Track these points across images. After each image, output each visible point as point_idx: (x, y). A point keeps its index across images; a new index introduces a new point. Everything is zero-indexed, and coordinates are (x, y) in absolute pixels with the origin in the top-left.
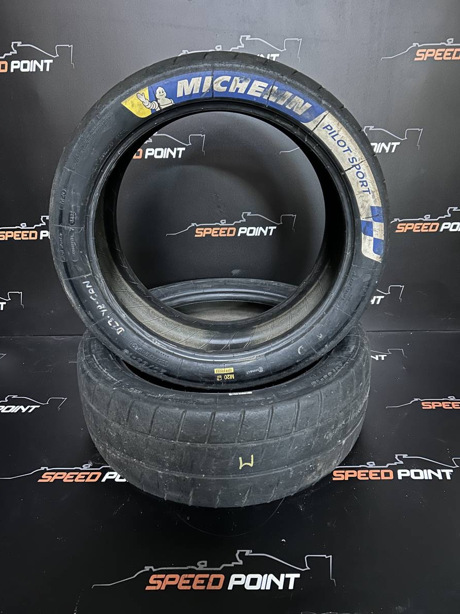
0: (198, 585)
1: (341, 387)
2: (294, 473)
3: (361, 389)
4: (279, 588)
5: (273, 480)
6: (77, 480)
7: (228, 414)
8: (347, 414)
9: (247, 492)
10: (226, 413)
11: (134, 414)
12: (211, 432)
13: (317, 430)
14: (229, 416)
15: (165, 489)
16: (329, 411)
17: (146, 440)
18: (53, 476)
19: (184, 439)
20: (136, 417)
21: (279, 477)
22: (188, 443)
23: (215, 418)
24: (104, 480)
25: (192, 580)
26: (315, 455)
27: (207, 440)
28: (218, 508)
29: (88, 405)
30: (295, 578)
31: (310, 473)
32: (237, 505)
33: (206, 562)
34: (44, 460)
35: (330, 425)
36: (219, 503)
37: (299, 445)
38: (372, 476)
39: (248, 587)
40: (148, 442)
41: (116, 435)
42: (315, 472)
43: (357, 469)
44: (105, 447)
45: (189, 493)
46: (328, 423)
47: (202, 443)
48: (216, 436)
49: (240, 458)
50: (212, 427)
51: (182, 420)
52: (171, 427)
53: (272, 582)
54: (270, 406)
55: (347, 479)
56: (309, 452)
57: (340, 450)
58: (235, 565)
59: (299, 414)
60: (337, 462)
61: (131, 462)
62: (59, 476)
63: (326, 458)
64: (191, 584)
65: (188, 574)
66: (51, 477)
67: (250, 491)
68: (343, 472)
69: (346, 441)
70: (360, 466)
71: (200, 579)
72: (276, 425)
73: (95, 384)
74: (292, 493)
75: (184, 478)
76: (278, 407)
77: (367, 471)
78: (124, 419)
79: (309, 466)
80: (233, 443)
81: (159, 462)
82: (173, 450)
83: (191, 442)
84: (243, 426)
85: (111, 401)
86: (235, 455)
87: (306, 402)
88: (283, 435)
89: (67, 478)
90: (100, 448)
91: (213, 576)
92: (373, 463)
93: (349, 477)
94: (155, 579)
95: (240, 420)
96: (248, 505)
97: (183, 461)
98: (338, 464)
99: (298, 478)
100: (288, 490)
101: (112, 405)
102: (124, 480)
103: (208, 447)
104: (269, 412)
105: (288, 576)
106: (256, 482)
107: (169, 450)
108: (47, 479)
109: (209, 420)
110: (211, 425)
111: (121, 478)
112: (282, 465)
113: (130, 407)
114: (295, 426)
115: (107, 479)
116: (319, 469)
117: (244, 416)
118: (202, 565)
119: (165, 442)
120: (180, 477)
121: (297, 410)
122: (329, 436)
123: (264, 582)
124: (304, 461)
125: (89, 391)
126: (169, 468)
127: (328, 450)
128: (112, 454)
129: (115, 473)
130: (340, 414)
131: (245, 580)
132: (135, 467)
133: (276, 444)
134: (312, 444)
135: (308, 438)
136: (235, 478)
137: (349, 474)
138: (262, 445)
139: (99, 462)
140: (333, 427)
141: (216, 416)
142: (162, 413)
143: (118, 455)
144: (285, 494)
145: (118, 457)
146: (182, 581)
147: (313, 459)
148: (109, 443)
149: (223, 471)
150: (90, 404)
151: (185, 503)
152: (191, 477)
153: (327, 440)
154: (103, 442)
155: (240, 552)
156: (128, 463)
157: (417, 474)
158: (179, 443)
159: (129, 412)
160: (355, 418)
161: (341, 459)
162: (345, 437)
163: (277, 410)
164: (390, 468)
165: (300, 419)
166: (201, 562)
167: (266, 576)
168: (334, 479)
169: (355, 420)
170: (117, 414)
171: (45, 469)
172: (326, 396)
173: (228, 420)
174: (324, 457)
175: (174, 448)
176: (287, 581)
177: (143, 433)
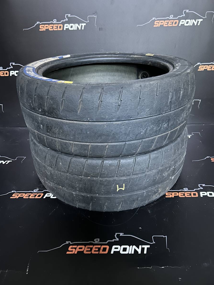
0: (95, 251)
1: (173, 147)
2: (146, 194)
3: (183, 150)
4: (139, 253)
5: (135, 197)
6: (30, 197)
7: (111, 162)
8: (176, 162)
9: (121, 204)
10: (109, 161)
11: (59, 162)
12: (101, 171)
13: (159, 171)
14: (111, 163)
15: (77, 202)
16: (166, 161)
17: (66, 176)
18: (18, 195)
19: (87, 175)
20: (60, 163)
21: (139, 196)
22: (89, 178)
23: (104, 164)
24: (44, 197)
25: (91, 249)
26: (158, 184)
27: (99, 176)
28: (105, 212)
29: (35, 158)
30: (147, 248)
31: (155, 194)
32: (115, 210)
33: (99, 239)
34: (14, 187)
35: (166, 168)
36: (105, 209)
37: (149, 179)
38: (187, 195)
39: (122, 252)
40: (67, 177)
41: (50, 174)
42: (157, 193)
43: (178, 192)
44: (44, 180)
45: (90, 204)
46: (165, 167)
47: (96, 177)
48: (104, 174)
49: (117, 186)
50: (102, 169)
51: (85, 165)
52: (79, 169)
53: (135, 250)
54: (134, 157)
55: (173, 197)
56: (155, 183)
57: (171, 182)
58: (114, 241)
59: (150, 162)
60: (169, 188)
61: (58, 188)
62: (21, 195)
63: (163, 186)
64: (91, 250)
65: (89, 245)
66: (17, 196)
67: (122, 203)
68: (171, 193)
69: (174, 177)
70: (180, 190)
71: (96, 248)
72: (137, 168)
73: (38, 147)
74: (145, 204)
75: (87, 196)
76: (139, 158)
77: (184, 193)
78: (54, 165)
79: (154, 190)
80: (113, 177)
81: (73, 188)
82: (81, 181)
83: (90, 177)
84: (119, 168)
85: (46, 155)
86: (114, 184)
87: (154, 155)
88: (141, 173)
89: (25, 196)
90: (42, 181)
91: (103, 247)
92: (187, 188)
93: (174, 196)
94: (71, 248)
95: (117, 165)
96: (121, 210)
97: (86, 187)
98: (169, 189)
99: (148, 196)
100: (143, 203)
101: (47, 157)
102: (55, 197)
103: (100, 179)
104: (134, 160)
105: (143, 246)
106: (126, 199)
107: (78, 181)
108: (15, 197)
109: (100, 165)
110: (101, 167)
111: (53, 196)
112: (140, 189)
113: (57, 158)
114: (148, 168)
115: (46, 197)
116: (159, 192)
117: (120, 163)
118: (97, 241)
119: (76, 177)
120: (85, 196)
121: (149, 160)
122: (165, 174)
123: (130, 250)
124: (152, 188)
125: (35, 150)
126: (79, 191)
127: (165, 182)
128: (49, 184)
129: (51, 194)
130: (172, 162)
131: (120, 249)
132: (61, 190)
133: (137, 178)
134: (157, 178)
135: (154, 175)
136: (115, 196)
137: (174, 194)
138: (129, 179)
139: (42, 188)
140: (168, 170)
141: (104, 163)
142: (74, 161)
143: (51, 184)
144: (141, 205)
145: (52, 186)
146: (86, 249)
147: (157, 187)
148: (47, 178)
149: (108, 193)
150: (36, 158)
151: (88, 209)
152: (91, 195)
153: (165, 176)
154: (44, 178)
155: (117, 234)
156: (57, 188)
157: (211, 194)
158: (84, 178)
159: (56, 161)
160: (179, 165)
161: (171, 187)
162: (173, 175)
163: (138, 159)
164: (196, 191)
165: (151, 164)
166: (96, 239)
167: (131, 246)
168: (166, 197)
169: (179, 166)
170: (50, 162)
171: (14, 192)
172: (165, 152)
173: (110, 165)
174: (163, 185)
175: (81, 180)
176: (143, 249)
177: (64, 172)
